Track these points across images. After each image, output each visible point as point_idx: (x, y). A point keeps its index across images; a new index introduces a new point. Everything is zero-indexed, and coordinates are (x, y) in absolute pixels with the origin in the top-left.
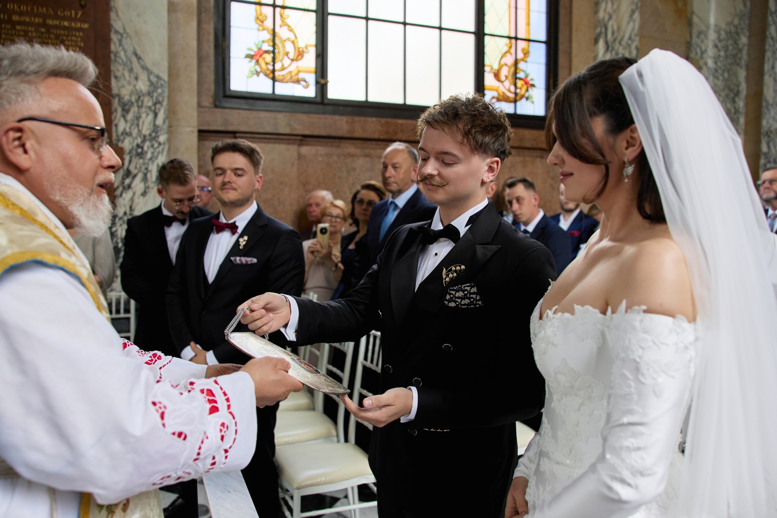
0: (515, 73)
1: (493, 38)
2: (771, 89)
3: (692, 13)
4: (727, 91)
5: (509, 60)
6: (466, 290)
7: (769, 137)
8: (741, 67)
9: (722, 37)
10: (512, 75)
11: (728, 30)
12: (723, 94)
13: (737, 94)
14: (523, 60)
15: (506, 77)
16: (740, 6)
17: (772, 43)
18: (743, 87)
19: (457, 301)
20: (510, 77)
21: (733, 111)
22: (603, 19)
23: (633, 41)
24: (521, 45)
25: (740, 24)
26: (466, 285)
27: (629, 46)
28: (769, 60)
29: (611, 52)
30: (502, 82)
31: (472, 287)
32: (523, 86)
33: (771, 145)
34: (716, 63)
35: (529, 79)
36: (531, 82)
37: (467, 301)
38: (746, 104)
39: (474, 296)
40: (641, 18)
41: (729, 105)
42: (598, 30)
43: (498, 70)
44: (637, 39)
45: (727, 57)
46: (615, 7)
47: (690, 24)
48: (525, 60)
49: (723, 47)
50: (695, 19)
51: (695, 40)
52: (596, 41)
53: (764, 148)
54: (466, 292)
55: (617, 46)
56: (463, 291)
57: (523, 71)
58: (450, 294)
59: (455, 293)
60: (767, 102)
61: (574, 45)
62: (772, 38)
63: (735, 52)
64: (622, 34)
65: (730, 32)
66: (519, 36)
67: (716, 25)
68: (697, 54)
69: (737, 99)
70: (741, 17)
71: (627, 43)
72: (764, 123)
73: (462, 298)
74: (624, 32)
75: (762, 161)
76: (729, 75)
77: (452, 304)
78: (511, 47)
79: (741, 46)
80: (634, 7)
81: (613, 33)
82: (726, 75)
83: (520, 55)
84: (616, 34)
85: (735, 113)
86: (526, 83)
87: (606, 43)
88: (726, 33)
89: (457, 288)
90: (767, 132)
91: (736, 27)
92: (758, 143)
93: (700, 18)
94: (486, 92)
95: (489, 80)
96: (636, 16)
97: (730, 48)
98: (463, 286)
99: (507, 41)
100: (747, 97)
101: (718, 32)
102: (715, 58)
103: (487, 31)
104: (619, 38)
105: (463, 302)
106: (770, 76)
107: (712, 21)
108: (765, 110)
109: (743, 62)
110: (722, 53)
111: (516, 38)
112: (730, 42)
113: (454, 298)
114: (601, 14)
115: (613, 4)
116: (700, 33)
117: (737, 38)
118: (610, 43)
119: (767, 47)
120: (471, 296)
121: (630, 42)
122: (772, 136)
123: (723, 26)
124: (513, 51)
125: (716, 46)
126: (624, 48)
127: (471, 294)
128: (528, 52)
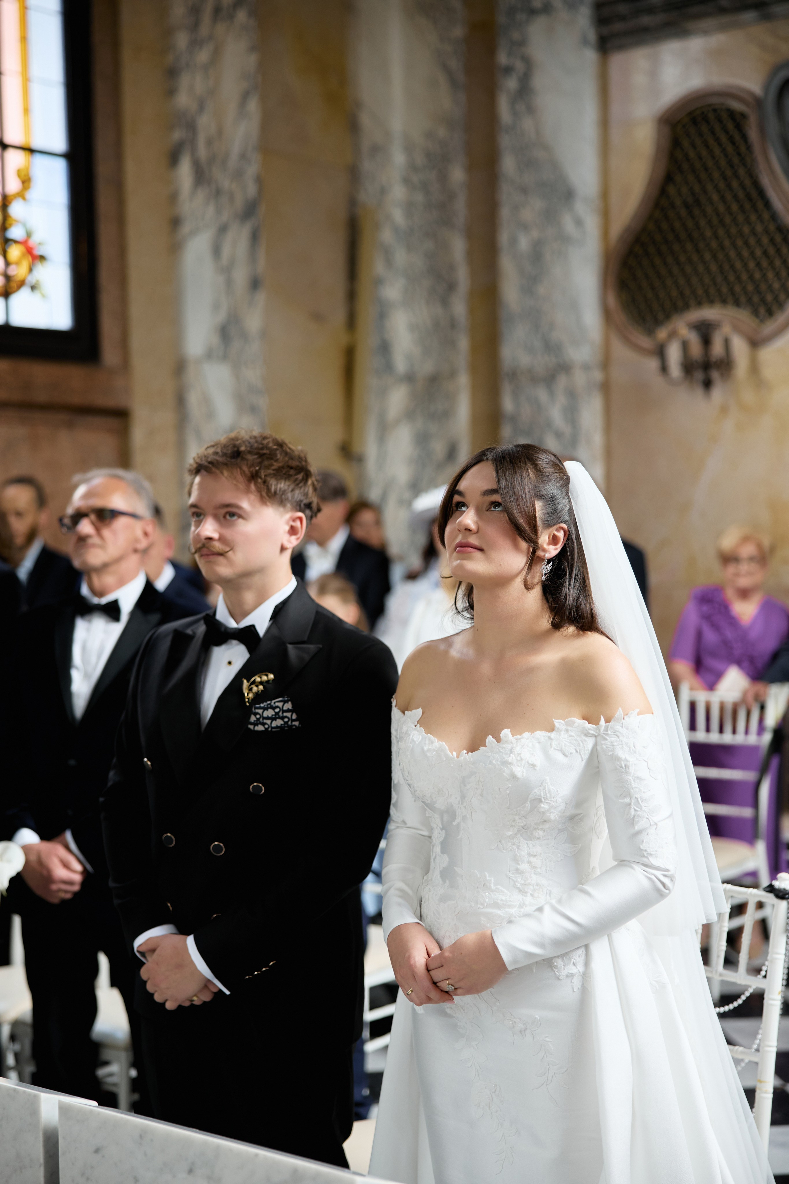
2: (514, 285)
3: (358, 105)
4: (432, 279)
6: (277, 707)
7: (516, 382)
8: (456, 231)
9: (417, 163)
11: (428, 148)
13: (451, 287)
14: (18, 196)
16: (447, 102)
17: (509, 190)
18: (462, 273)
19: (266, 724)
21: (445, 322)
22: (187, 110)
24: (14, 159)
25: (449, 139)
26: (278, 700)
27: (241, 172)
28: (505, 224)
29: (207, 185)
31: (285, 702)
32: (21, 258)
34: (408, 216)
35: (33, 241)
36: (39, 250)
37: (279, 722)
38: (470, 311)
39: (288, 715)
40: (263, 109)
42: (177, 135)
44: (258, 156)
45: (428, 204)
46: (210, 84)
47: (354, 128)
48: (23, 196)
49: (420, 184)
50: (365, 120)
51: (367, 165)
52: (174, 160)
54: (277, 710)
55: (217, 172)
56: (273, 708)
57: (20, 222)
58: (255, 714)
59: (263, 712)
60: (508, 310)
61: (129, 165)
62: (509, 180)
63: (443, 196)
64: (225, 146)
65: (432, 154)
66: (9, 138)
67: (405, 135)
68: (371, 194)
69: (451, 298)
70: (450, 125)
71: (236, 166)
72: (505, 353)
73: (273, 719)
74: (231, 142)
76: (434, 245)
77: (260, 728)
79: (453, 187)
80: (247, 84)
81: (209, 143)
82: (430, 244)
83: (12, 185)
84: (213, 145)
86: (28, 252)
87: (196, 163)
88: (425, 155)
89: (265, 705)
90: (511, 372)
91: (441, 143)
92: (495, 393)
93: (372, 116)
96: (253, 106)
97: (435, 188)
98: (273, 701)
100: (470, 294)
101: (409, 151)
102: (405, 206)
104: (220, 156)
105: (274, 724)
106: (510, 257)
107: (397, 127)
108: (504, 326)
109: (460, 221)
110: (419, 198)
111: (3, 145)
112: (433, 175)
113: (261, 720)
114: (182, 100)
115: (206, 78)
116: (375, 148)
117: (446, 168)
118: (202, 166)
119: (501, 197)
120: (285, 714)
121: (242, 165)
122: (520, 380)
123: (419, 140)
125: (406, 181)
126: (231, 178)
127: (284, 711)
128: (29, 178)
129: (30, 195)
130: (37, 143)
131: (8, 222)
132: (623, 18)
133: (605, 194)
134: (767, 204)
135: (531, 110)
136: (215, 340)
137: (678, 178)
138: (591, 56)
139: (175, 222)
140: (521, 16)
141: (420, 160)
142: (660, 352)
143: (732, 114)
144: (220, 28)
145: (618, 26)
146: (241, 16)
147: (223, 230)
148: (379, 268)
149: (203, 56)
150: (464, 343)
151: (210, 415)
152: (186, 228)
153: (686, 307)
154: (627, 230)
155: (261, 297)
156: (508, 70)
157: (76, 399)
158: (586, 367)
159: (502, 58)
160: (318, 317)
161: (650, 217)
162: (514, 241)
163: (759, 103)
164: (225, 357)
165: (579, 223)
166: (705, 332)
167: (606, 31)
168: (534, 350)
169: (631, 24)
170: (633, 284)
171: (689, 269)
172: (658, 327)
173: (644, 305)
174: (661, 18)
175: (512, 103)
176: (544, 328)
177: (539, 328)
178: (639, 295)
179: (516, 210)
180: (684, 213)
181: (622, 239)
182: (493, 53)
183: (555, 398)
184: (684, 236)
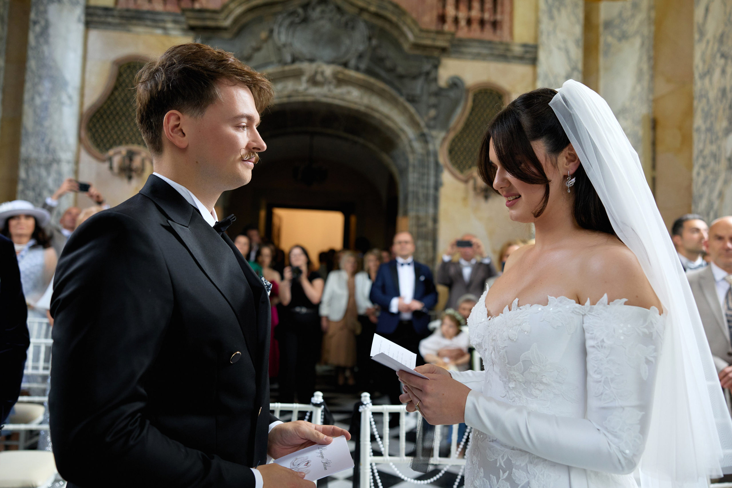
2: (31, 119)
7: (27, 164)
28: (28, 90)
33: (30, 172)
53: (22, 174)
60: (26, 130)
62: (32, 71)
72: (23, 150)
75: (20, 187)
90: (25, 159)
106: (30, 106)
108: (23, 138)
119: (26, 78)
122: (30, 164)
132: (99, 16)
133: (82, 88)
135: (47, 42)
137: (120, 89)
138: (81, 27)
142: (109, 160)
145: (96, 19)
153: (121, 143)
154: (94, 105)
156: (35, 23)
158: (68, 162)
159: (33, 16)
161: (105, 103)
162: (33, 99)
165: (69, 97)
166: (131, 155)
167: (89, 19)
168: (38, 150)
169: (103, 19)
170: (94, 130)
171: (122, 128)
172: (107, 150)
173: (99, 140)
174: (117, 21)
175: (37, 37)
176: (47, 141)
177: (43, 140)
178: (96, 135)
179: (35, 85)
180: (122, 104)
181: (91, 108)
182: (26, 13)
183: (49, 174)
184: (121, 113)
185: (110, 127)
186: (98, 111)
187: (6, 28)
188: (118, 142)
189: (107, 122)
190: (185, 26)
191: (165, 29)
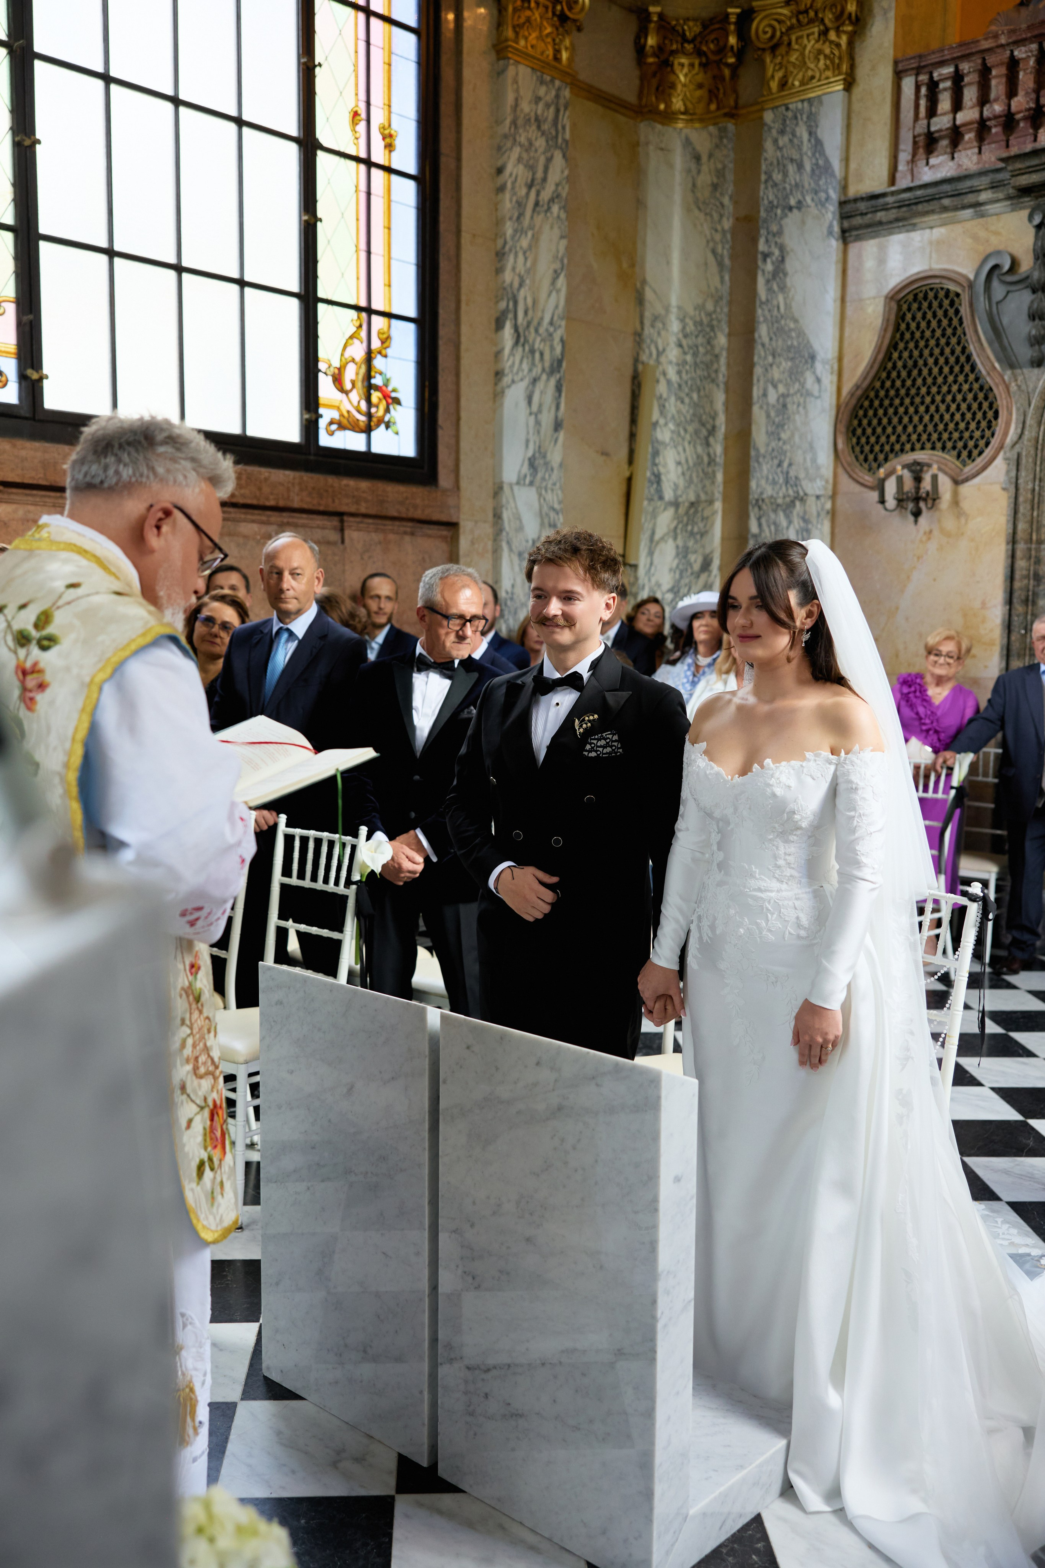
0: (368, 376)
1: (330, 307)
2: (763, 430)
3: (644, 282)
4: (696, 425)
5: (358, 351)
6: (606, 738)
7: (760, 508)
8: (718, 386)
9: (688, 330)
10: (363, 381)
11: (698, 319)
12: (690, 429)
13: (712, 431)
14: (380, 353)
15: (353, 383)
16: (716, 281)
17: (763, 354)
18: (721, 420)
19: (598, 751)
20: (359, 384)
21: (706, 459)
22: (511, 285)
23: (555, 330)
24: (378, 322)
25: (715, 311)
26: (605, 734)
27: (551, 335)
28: (758, 380)
29: (523, 345)
30: (347, 393)
31: (612, 735)
32: (380, 400)
33: (763, 521)
34: (679, 373)
35: (390, 388)
36: (393, 395)
37: (610, 750)
38: (726, 450)
39: (616, 744)
40: (569, 285)
41: (700, 449)
42: (503, 305)
43: (339, 369)
44: (563, 323)
45: (696, 364)
46: (529, 264)
47: (640, 301)
48: (384, 352)
49: (690, 347)
50: (649, 294)
51: (648, 330)
52: (499, 325)
53: (754, 528)
54: (608, 741)
55: (532, 335)
56: (603, 739)
57: (381, 374)
58: (588, 744)
59: (595, 743)
60: (757, 450)
61: (464, 329)
62: (763, 345)
63: (709, 357)
64: (539, 314)
65: (701, 323)
66: (375, 306)
67: (679, 308)
68: (651, 354)
69: (711, 440)
70: (718, 300)
71: (547, 330)
72: (753, 484)
73: (604, 747)
74: (543, 311)
76: (699, 397)
77: (595, 754)
78: (360, 326)
79: (717, 351)
80: (557, 265)
81: (526, 313)
82: (695, 396)
83: (376, 344)
84: (530, 313)
85: (709, 464)
86: (386, 396)
87: (516, 328)
88: (695, 323)
89: (595, 737)
90: (757, 500)
91: (709, 314)
92: (743, 517)
93: (655, 292)
94: (321, 411)
95: (326, 388)
96: (561, 281)
97: (702, 350)
98: (602, 734)
99: (353, 313)
100: (726, 438)
101: (682, 320)
102: (678, 364)
103: (321, 294)
104: (535, 323)
105: (605, 751)
106: (761, 407)
107: (674, 301)
108: (753, 464)
109: (721, 378)
110: (689, 358)
111: (369, 311)
112: (700, 340)
113: (595, 748)
114: (508, 276)
115: (526, 259)
116: (656, 318)
117: (712, 334)
118: (521, 330)
119: (756, 359)
120: (613, 744)
121: (551, 329)
122: (764, 507)
123: (691, 311)
124: (363, 334)
125: (680, 345)
126: (543, 340)
127: (613, 741)
128: (389, 338)
129: (389, 352)
130: (395, 311)
131: (373, 374)
132: (862, 214)
133: (840, 359)
134: (973, 368)
135: (783, 288)
136: (525, 469)
137: (901, 346)
138: (835, 244)
139: (499, 374)
140: (779, 211)
141: (690, 327)
142: (880, 487)
143: (948, 291)
144: (539, 219)
145: (858, 221)
146: (555, 209)
147: (535, 381)
148: (656, 415)
149: (525, 243)
150: (720, 477)
151: (520, 529)
152: (507, 380)
153: (902, 450)
154: (857, 387)
155: (562, 435)
156: (766, 256)
157: (418, 514)
158: (818, 497)
159: (762, 246)
160: (605, 454)
161: (877, 377)
162: (765, 395)
163: (971, 285)
164: (531, 483)
165: (818, 380)
166: (917, 471)
167: (846, 224)
168: (774, 483)
169: (868, 219)
170: (859, 431)
171: (906, 420)
172: (879, 466)
173: (867, 448)
174: (893, 214)
175: (768, 281)
176: (785, 464)
177: (780, 465)
178: (863, 440)
179: (766, 370)
180: (904, 374)
181: (852, 394)
182: (755, 241)
183: (790, 522)
184: (903, 392)
185: (885, 421)
186: (865, 396)
187: (727, 278)
188: (897, 447)
189: (881, 412)
190: (1011, 191)
191: (977, 205)
